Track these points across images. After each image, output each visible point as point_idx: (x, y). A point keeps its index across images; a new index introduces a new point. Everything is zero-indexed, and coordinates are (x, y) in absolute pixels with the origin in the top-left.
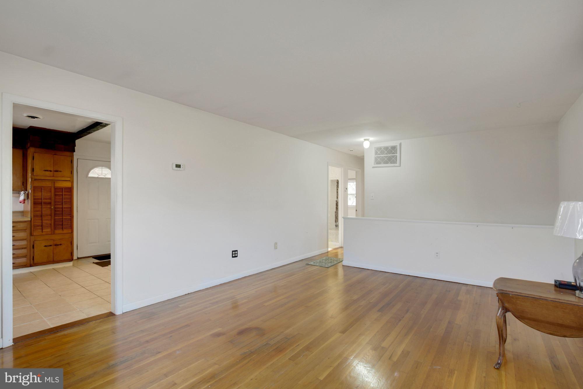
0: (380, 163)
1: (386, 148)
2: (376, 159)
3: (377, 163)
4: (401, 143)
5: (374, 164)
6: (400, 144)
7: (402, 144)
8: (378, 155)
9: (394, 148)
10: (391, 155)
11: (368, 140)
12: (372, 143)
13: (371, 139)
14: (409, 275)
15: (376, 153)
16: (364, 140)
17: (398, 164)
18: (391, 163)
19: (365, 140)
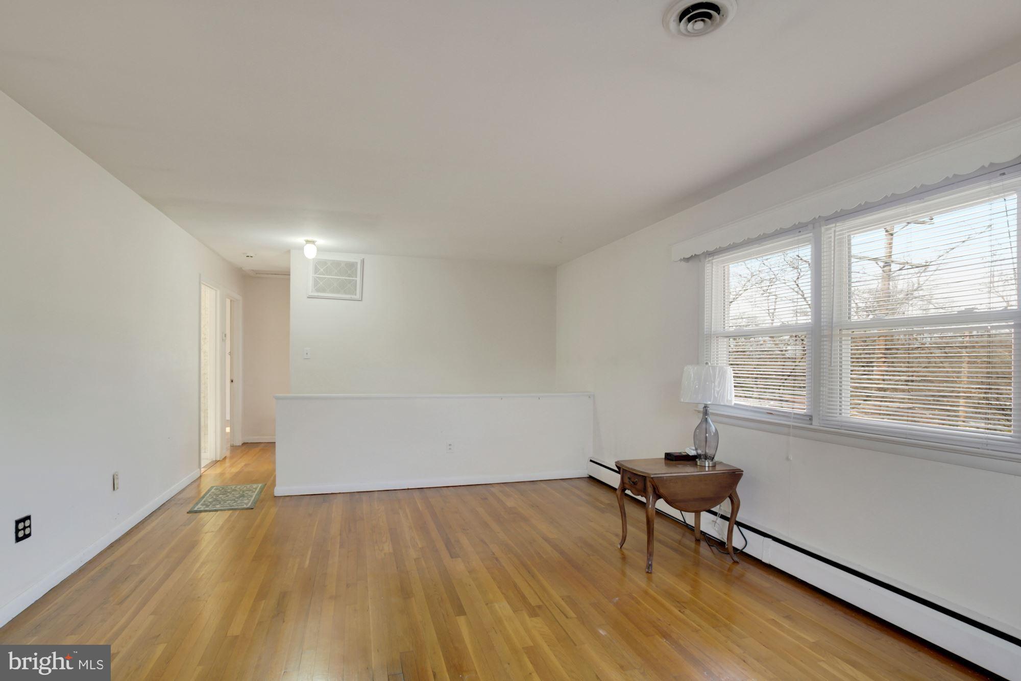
0: (324, 291)
1: (337, 264)
2: (316, 282)
3: (318, 290)
4: (363, 259)
5: (312, 292)
6: (363, 261)
7: (365, 261)
8: (320, 274)
9: (351, 266)
10: (346, 278)
11: (313, 242)
12: (320, 250)
13: (322, 241)
14: (408, 489)
15: (316, 270)
16: (305, 242)
17: (358, 296)
18: (345, 293)
19: (308, 242)
